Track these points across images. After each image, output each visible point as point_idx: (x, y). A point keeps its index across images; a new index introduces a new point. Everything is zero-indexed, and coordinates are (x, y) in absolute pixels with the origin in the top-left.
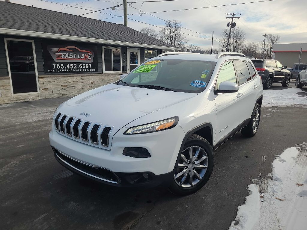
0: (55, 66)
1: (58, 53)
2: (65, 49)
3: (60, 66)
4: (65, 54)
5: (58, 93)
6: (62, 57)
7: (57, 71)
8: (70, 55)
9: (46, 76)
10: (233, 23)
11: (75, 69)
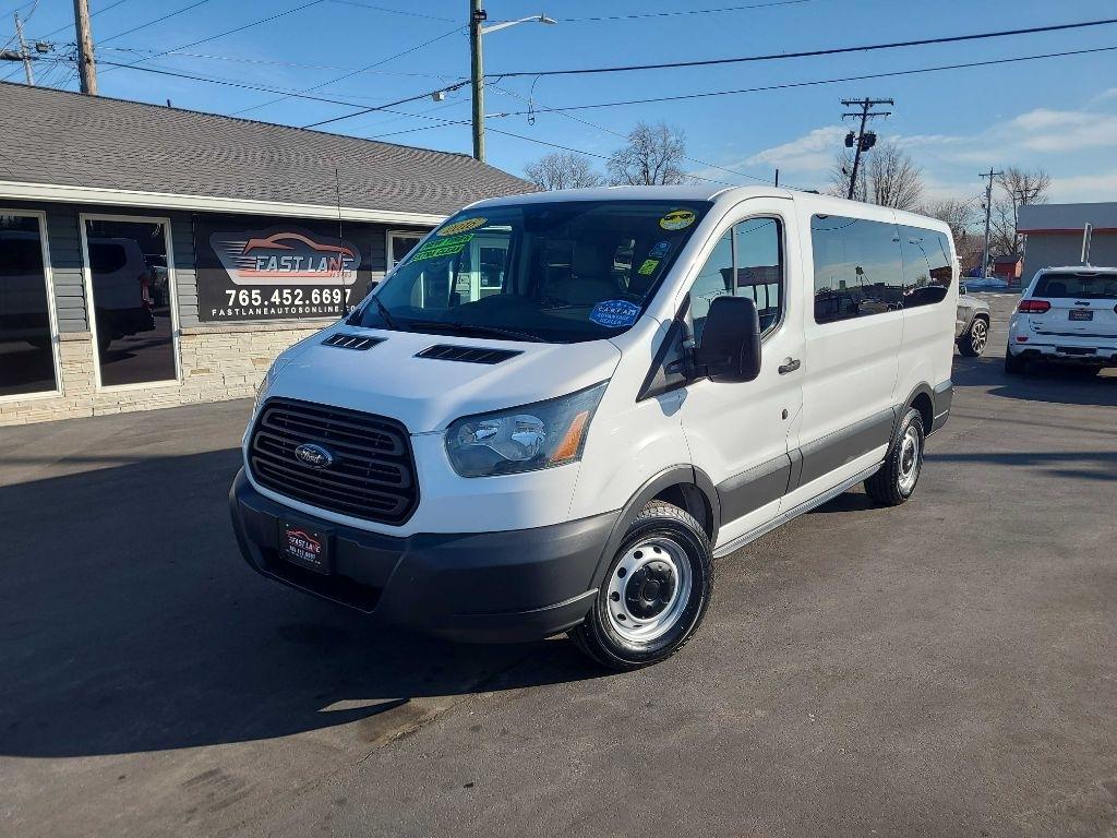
0: (233, 297)
1: (246, 255)
2: (267, 242)
3: (250, 296)
4: (267, 257)
5: (241, 385)
6: (258, 269)
7: (240, 312)
8: (283, 263)
9: (204, 329)
10: (865, 132)
11: (298, 306)
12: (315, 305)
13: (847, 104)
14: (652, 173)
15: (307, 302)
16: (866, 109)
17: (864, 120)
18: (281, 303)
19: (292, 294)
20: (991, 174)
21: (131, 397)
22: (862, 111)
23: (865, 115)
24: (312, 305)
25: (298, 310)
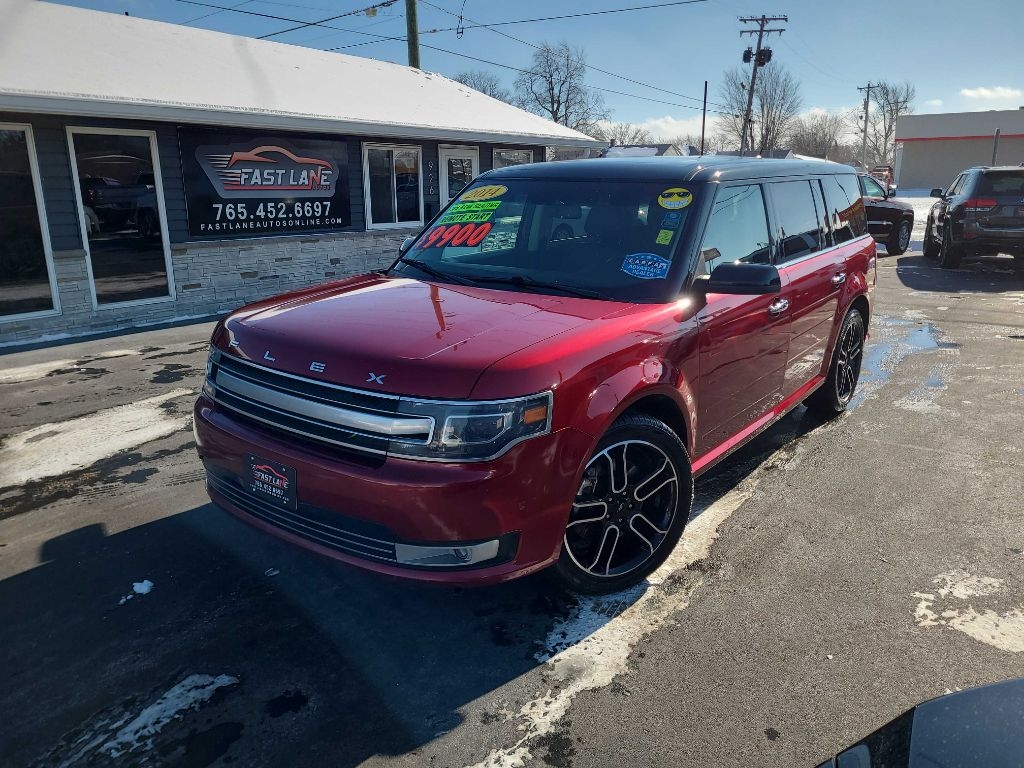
0: (220, 212)
1: (230, 168)
2: (250, 155)
3: (236, 209)
4: (251, 170)
5: (232, 299)
6: (243, 182)
7: (227, 226)
8: (266, 176)
9: (194, 244)
10: (762, 48)
11: (282, 219)
12: (298, 218)
13: (745, 21)
14: (556, 91)
15: (291, 215)
16: (762, 26)
17: (761, 37)
18: (266, 216)
19: (275, 207)
20: (869, 87)
21: (127, 314)
22: (759, 28)
23: (762, 31)
24: (295, 218)
25: (282, 224)
